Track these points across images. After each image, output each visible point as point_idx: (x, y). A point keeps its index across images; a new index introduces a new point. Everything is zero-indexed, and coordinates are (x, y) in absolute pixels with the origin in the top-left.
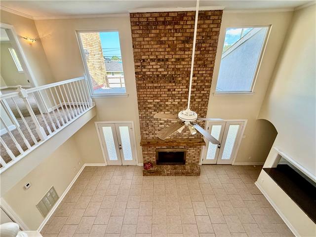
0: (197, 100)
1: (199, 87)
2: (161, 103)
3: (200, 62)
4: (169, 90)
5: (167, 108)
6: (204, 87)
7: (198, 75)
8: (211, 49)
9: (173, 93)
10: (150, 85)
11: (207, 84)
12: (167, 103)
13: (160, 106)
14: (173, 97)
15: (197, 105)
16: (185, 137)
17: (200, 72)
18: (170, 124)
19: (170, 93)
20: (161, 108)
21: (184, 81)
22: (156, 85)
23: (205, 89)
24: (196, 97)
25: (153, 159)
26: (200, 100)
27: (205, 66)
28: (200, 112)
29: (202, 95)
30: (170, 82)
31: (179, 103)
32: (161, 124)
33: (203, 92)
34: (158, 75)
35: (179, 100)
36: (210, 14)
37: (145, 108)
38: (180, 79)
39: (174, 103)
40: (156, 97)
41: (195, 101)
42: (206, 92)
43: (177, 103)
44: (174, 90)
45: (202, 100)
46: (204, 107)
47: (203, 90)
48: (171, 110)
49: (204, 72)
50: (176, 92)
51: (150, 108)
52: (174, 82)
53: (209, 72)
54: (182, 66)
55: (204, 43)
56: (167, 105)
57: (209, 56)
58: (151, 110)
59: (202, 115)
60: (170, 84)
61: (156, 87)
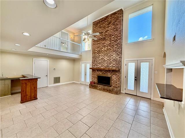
0: (115, 46)
1: (115, 40)
2: (100, 50)
3: (115, 30)
4: (103, 44)
5: (102, 52)
6: (117, 39)
7: (115, 35)
8: (119, 23)
9: (105, 45)
10: (97, 43)
11: (119, 38)
12: (102, 50)
13: (100, 51)
14: (105, 46)
15: (115, 49)
16: (111, 68)
17: (115, 34)
18: (103, 60)
19: (103, 45)
20: (100, 52)
21: (109, 39)
22: (98, 43)
23: (118, 40)
24: (114, 45)
25: (96, 80)
26: (116, 46)
27: (117, 30)
28: (117, 52)
29: (117, 44)
30: (104, 40)
31: (107, 49)
32: (100, 60)
33: (117, 42)
34: (99, 39)
35: (107, 48)
36: (117, 12)
37: (94, 53)
38: (107, 38)
39: (105, 49)
40: (98, 48)
41: (114, 47)
42: (119, 42)
43: (106, 49)
44: (105, 44)
45: (117, 46)
46: (119, 50)
47: (117, 41)
48: (104, 53)
49: (117, 33)
50: (106, 44)
51: (96, 53)
52: (105, 40)
53: (119, 32)
54: (108, 33)
55: (116, 22)
56: (102, 51)
57: (118, 26)
58: (96, 54)
59: (118, 54)
60: (103, 41)
61: (98, 44)
